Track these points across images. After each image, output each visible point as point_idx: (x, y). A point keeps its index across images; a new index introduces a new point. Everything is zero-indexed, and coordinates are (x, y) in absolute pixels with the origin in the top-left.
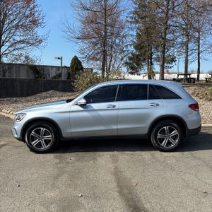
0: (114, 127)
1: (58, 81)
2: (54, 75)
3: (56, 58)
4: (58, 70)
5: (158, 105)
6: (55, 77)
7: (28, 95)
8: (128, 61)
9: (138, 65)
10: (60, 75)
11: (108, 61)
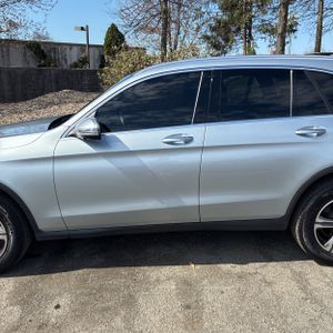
0: (190, 201)
1: (82, 73)
2: (75, 59)
3: (76, 28)
4: (83, 51)
5: (321, 133)
6: (76, 65)
7: (25, 98)
8: (209, 34)
9: (227, 40)
10: (84, 61)
11: (173, 33)
